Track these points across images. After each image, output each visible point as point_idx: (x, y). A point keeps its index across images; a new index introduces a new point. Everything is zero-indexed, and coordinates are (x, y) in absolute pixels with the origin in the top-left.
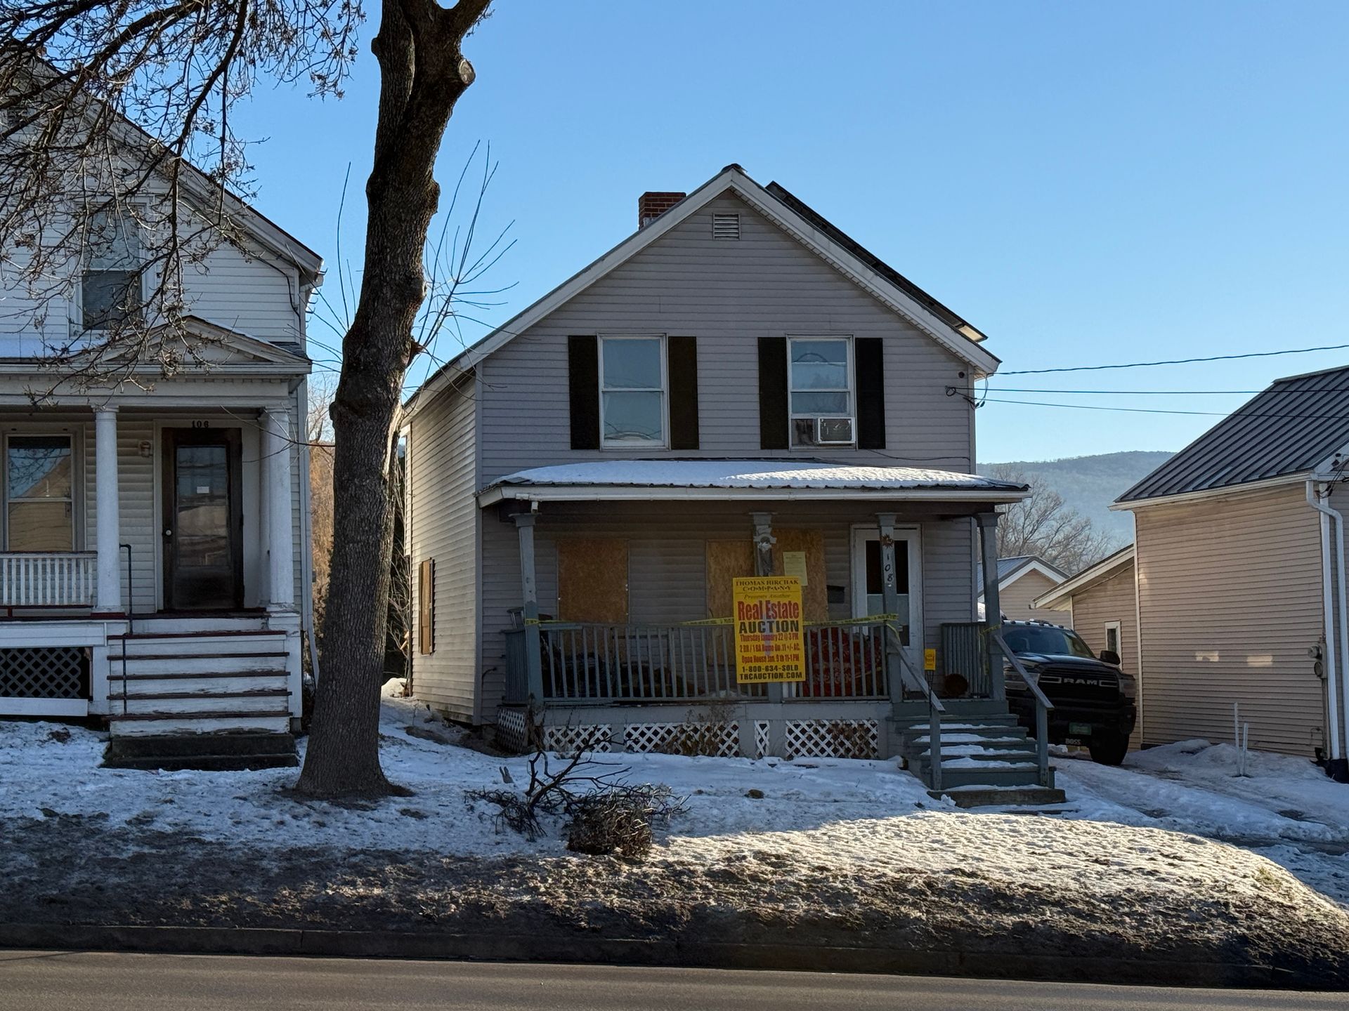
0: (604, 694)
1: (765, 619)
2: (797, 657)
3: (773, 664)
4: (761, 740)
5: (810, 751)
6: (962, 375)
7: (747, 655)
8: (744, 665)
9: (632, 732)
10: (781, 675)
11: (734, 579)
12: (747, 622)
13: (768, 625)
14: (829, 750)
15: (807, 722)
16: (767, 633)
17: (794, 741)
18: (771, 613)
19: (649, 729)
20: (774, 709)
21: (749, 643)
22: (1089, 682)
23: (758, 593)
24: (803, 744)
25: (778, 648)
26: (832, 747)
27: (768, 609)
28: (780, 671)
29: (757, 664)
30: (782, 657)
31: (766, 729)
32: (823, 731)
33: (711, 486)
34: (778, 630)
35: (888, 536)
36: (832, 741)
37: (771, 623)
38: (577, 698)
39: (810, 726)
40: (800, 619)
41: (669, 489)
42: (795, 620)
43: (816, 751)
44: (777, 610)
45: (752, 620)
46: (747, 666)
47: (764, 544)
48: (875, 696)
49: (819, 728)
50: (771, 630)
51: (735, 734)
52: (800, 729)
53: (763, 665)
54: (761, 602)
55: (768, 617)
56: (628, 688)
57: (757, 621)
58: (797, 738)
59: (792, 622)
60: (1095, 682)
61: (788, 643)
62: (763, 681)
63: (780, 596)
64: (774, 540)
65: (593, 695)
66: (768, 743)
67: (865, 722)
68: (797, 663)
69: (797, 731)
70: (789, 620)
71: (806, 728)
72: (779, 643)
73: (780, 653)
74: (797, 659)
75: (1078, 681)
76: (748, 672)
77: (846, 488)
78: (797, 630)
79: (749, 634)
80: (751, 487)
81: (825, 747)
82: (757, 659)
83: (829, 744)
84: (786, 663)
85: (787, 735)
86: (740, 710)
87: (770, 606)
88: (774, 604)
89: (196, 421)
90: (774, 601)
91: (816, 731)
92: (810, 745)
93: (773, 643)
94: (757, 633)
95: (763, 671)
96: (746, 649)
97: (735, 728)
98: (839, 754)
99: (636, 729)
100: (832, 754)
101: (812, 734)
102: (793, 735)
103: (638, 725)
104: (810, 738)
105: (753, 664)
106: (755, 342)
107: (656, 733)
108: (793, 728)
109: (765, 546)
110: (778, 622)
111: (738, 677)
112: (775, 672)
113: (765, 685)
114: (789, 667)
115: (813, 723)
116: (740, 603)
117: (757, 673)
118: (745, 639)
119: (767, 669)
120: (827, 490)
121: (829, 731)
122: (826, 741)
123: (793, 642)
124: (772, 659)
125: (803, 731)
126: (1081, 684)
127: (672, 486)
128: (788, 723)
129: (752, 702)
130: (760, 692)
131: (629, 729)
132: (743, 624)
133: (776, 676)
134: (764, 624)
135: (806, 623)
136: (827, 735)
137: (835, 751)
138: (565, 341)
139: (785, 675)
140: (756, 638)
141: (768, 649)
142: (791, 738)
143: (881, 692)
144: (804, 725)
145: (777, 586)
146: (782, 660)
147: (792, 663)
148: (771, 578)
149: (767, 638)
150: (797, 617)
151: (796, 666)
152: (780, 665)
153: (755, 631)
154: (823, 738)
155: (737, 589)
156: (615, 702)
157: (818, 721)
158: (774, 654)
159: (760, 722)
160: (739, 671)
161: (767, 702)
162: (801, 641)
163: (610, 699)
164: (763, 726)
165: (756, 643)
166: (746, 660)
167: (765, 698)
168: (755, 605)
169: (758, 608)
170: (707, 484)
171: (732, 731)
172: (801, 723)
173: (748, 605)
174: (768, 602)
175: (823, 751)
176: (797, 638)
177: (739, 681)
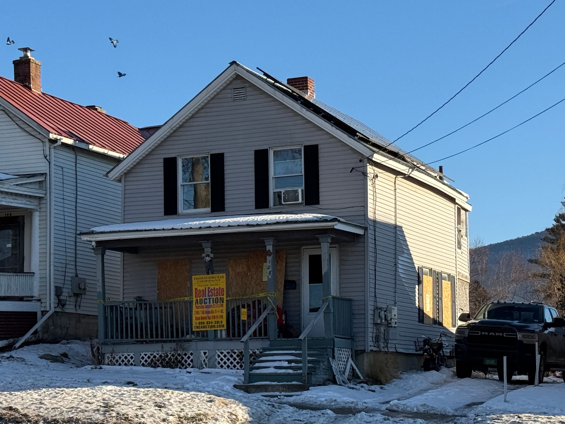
0: (132, 337)
1: (207, 297)
2: (222, 317)
3: (210, 320)
4: (204, 361)
5: (228, 366)
6: (361, 161)
7: (198, 316)
8: (196, 321)
9: (144, 356)
10: (214, 326)
11: (193, 277)
12: (199, 299)
13: (208, 300)
14: (238, 366)
15: (227, 351)
16: (208, 304)
17: (220, 361)
18: (210, 293)
19: (152, 355)
20: (211, 344)
21: (199, 310)
22: (497, 334)
23: (205, 283)
24: (225, 363)
25: (213, 312)
26: (239, 365)
27: (209, 292)
28: (214, 324)
29: (202, 321)
30: (214, 316)
31: (206, 355)
32: (235, 356)
33: (173, 229)
34: (213, 303)
35: (269, 251)
36: (239, 361)
37: (210, 299)
38: (119, 339)
39: (228, 353)
40: (225, 296)
41: (154, 232)
42: (222, 297)
43: (231, 366)
44: (213, 292)
45: (201, 298)
46: (198, 321)
47: (207, 258)
48: (263, 337)
49: (233, 354)
50: (210, 303)
51: (192, 357)
52: (223, 355)
53: (205, 321)
54: (205, 288)
55: (209, 296)
56: (143, 335)
57: (203, 298)
58: (222, 360)
59: (221, 298)
60: (501, 334)
61: (217, 309)
62: (205, 329)
63: (215, 285)
64: (212, 255)
65: (127, 337)
66: (207, 362)
67: (257, 351)
68: (222, 320)
69: (222, 356)
70: (219, 297)
71: (226, 354)
72: (214, 309)
73: (214, 314)
74: (222, 318)
75: (490, 334)
76: (198, 325)
77: (238, 225)
78: (223, 302)
79: (199, 305)
80: (191, 228)
81: (236, 364)
82: (203, 318)
83: (238, 363)
84: (216, 320)
85: (217, 358)
86: (193, 344)
87: (210, 290)
88: (212, 289)
89: (7, 213)
90: (212, 287)
91: (232, 356)
92: (228, 363)
93: (210, 309)
94: (203, 304)
95: (205, 324)
96: (198, 313)
97: (192, 354)
98: (242, 368)
99: (146, 355)
100: (239, 368)
101: (229, 357)
102: (220, 358)
103: (147, 353)
104: (228, 359)
105: (200, 321)
106: (253, 153)
107: (149, 357)
108: (220, 354)
109: (208, 259)
110: (213, 298)
111: (193, 327)
112: (211, 324)
113: (207, 331)
114: (218, 322)
115: (230, 351)
116: (196, 289)
117: (203, 325)
118: (197, 307)
119: (207, 323)
120: (239, 227)
121: (238, 356)
122: (236, 361)
123: (221, 308)
124: (209, 318)
125: (225, 356)
126: (492, 335)
127: (155, 230)
128: (217, 351)
129: (200, 340)
130: (205, 335)
131: (143, 355)
132: (197, 300)
133: (212, 327)
134: (206, 299)
135: (228, 299)
136: (237, 358)
137: (241, 366)
138: (162, 161)
139: (216, 326)
140: (202, 307)
141: (208, 312)
142: (219, 359)
143: (266, 334)
144: (225, 353)
145: (214, 279)
146: (215, 318)
147: (219, 320)
148: (211, 275)
149: (207, 307)
150: (223, 295)
151: (222, 322)
152: (213, 321)
153: (202, 303)
154: (235, 359)
155: (194, 281)
156: (136, 341)
157: (232, 351)
158: (210, 315)
159: (203, 351)
160: (194, 324)
161: (208, 340)
162: (224, 308)
163: (134, 339)
164: (205, 353)
165: (202, 309)
166: (197, 319)
167: (207, 338)
168: (203, 290)
169: (204, 291)
170: (171, 228)
171: (190, 356)
172: (223, 351)
173: (200, 290)
174: (209, 288)
175: (235, 366)
176: (222, 307)
177: (194, 330)
